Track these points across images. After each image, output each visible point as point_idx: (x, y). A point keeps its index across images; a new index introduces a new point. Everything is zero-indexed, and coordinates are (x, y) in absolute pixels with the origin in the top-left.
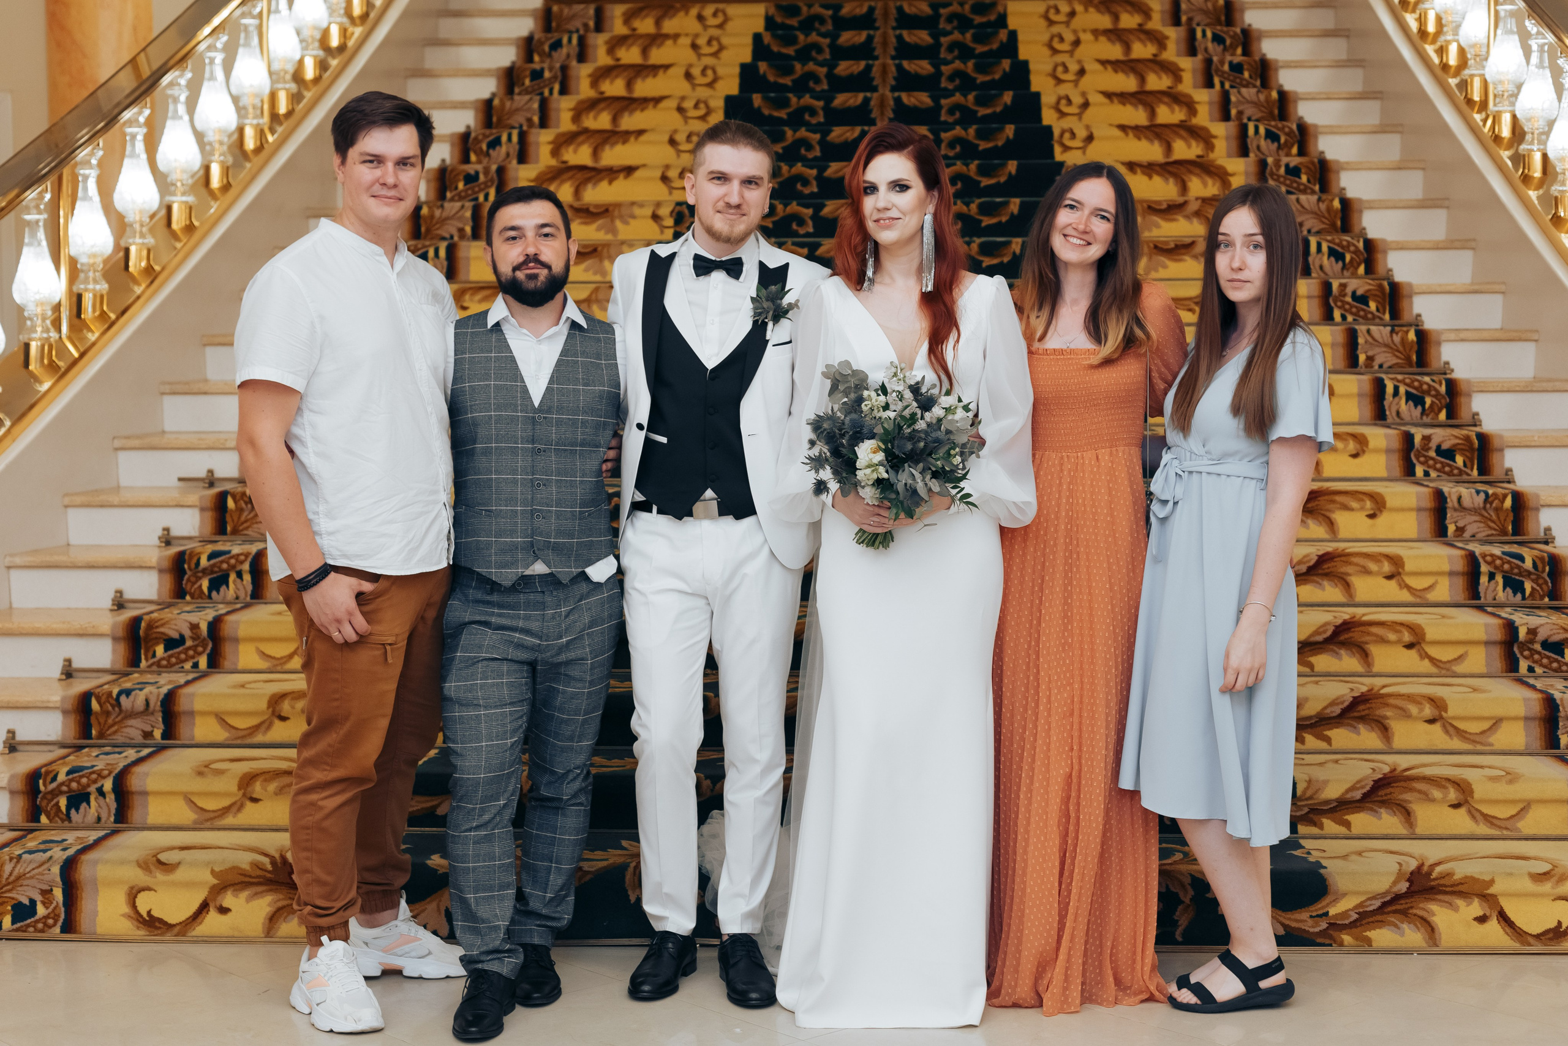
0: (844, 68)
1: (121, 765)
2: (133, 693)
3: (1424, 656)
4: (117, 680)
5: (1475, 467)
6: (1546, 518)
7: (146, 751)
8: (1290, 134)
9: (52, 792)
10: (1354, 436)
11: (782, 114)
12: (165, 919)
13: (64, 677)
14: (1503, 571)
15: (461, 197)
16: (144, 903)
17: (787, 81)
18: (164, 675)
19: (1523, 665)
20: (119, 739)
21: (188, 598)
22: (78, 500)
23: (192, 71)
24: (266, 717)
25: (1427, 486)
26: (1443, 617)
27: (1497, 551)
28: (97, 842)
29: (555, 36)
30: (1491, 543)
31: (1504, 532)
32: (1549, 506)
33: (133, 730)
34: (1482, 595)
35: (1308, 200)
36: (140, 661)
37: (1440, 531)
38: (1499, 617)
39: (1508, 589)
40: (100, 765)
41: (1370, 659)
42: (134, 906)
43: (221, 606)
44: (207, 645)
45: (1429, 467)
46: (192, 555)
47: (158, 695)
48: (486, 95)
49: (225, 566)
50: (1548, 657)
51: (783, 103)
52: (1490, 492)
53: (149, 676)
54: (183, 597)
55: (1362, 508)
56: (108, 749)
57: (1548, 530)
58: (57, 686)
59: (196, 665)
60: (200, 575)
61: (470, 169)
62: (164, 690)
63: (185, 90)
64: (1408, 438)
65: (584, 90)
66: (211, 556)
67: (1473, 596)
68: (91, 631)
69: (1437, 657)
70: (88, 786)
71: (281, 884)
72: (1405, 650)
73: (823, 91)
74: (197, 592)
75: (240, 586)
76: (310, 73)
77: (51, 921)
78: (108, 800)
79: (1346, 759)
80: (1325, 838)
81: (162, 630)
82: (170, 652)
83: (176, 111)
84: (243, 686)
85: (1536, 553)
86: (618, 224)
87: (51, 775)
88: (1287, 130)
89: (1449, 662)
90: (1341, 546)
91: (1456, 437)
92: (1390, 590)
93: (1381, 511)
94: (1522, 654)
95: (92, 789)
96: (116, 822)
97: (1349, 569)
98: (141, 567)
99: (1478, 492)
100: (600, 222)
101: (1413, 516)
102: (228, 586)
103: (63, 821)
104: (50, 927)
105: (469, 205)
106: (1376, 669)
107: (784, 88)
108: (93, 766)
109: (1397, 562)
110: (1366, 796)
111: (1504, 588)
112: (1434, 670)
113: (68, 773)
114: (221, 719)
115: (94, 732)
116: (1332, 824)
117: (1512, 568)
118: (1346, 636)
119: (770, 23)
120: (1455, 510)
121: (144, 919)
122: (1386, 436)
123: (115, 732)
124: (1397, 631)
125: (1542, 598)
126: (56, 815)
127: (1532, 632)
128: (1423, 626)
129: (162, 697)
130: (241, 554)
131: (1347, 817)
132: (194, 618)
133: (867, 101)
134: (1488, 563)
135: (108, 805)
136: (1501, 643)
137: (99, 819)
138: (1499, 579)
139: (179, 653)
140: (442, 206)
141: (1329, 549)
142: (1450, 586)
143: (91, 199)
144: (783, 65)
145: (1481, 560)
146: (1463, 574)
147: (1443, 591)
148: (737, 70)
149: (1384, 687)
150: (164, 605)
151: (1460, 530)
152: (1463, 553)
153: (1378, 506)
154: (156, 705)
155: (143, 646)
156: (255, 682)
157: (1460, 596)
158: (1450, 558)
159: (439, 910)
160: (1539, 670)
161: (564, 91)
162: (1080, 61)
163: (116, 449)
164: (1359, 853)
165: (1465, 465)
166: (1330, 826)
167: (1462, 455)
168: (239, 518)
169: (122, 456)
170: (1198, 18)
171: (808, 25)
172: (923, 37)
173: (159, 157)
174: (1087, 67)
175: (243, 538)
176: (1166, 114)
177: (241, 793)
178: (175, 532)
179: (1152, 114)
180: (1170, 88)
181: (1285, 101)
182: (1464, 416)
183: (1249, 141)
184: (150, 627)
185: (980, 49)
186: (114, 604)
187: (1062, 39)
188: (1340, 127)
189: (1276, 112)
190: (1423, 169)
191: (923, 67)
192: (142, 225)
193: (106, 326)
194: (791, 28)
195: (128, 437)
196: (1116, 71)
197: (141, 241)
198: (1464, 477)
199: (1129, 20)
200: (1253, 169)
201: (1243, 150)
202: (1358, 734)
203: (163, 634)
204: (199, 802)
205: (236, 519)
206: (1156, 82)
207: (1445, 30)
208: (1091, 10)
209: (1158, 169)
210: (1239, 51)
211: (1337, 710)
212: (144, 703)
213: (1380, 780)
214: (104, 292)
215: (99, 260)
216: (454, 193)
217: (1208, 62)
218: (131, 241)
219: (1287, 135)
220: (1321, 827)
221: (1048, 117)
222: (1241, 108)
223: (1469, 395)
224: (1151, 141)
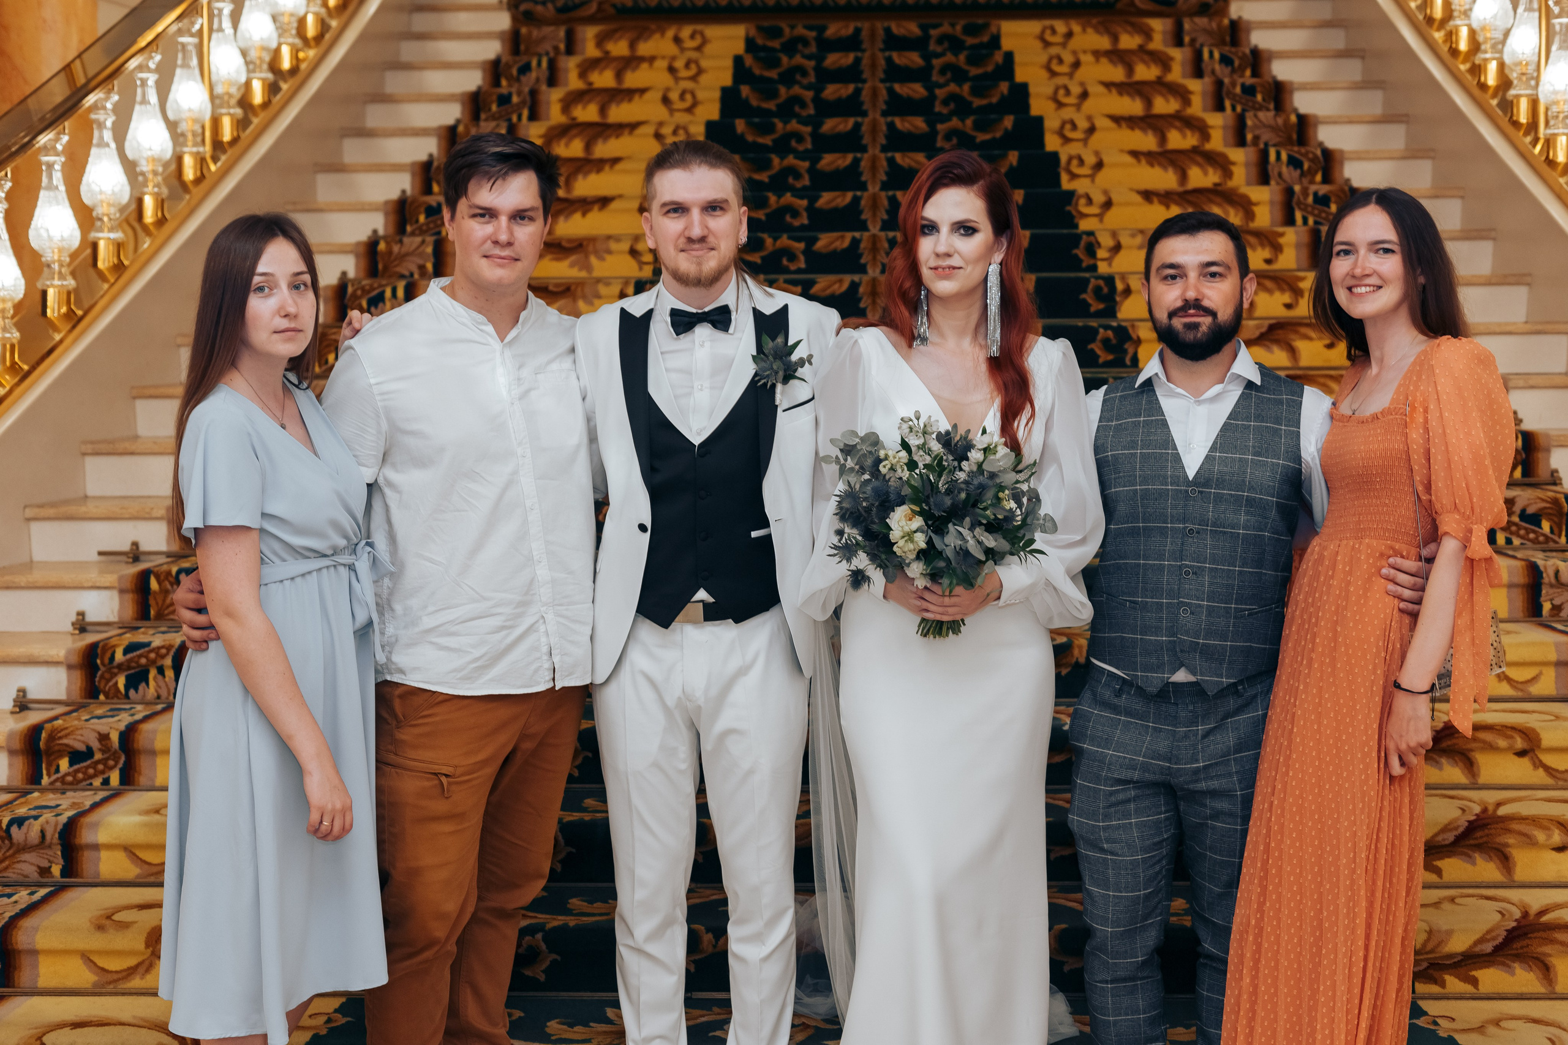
0: (832, 91)
1: (9, 914)
2: (27, 823)
3: (1538, 764)
4: (10, 802)
5: (1564, 533)
7: (42, 893)
8: (1314, 160)
11: (767, 140)
15: (421, 231)
17: (771, 105)
18: (69, 794)
20: (11, 876)
21: (102, 697)
23: (119, 92)
25: (1515, 558)
26: (1557, 717)
29: (524, 59)
33: (28, 865)
36: (41, 777)
37: (1533, 611)
41: (1475, 769)
43: (139, 707)
44: (119, 758)
45: (1510, 533)
46: (105, 648)
47: (57, 824)
48: (449, 121)
49: (143, 661)
51: (769, 129)
53: (51, 796)
54: (97, 698)
59: (106, 782)
60: (116, 670)
61: (432, 200)
62: (63, 819)
63: (112, 114)
65: (555, 115)
66: (130, 648)
69: (1553, 766)
72: (1516, 758)
73: (809, 116)
74: (112, 691)
75: (162, 683)
76: (258, 97)
79: (1462, 897)
80: (1448, 999)
81: (65, 741)
82: (76, 767)
83: (101, 136)
86: (593, 260)
88: (1311, 156)
89: (1567, 772)
91: (1543, 500)
98: (46, 663)
100: (573, 258)
101: (1503, 593)
102: (148, 684)
105: (430, 239)
106: (1484, 779)
107: (768, 113)
110: (1498, 949)
112: (1549, 781)
114: (132, 851)
116: (1457, 981)
118: (1448, 744)
119: (750, 44)
120: (1551, 586)
123: (7, 868)
124: (1507, 736)
128: (1538, 730)
129: (60, 827)
130: (163, 647)
131: (1474, 973)
132: (102, 726)
133: (857, 126)
139: (87, 767)
140: (401, 241)
142: (1557, 677)
144: (766, 89)
147: (1549, 683)
148: (717, 94)
149: (1500, 804)
150: (74, 707)
151: (1557, 609)
154: (52, 836)
155: (44, 760)
158: (1554, 644)
161: (534, 117)
162: (1082, 84)
163: (29, 520)
164: (1497, 1023)
165: (1552, 531)
166: (1453, 984)
167: (1549, 520)
168: (164, 601)
169: (35, 527)
170: (1201, 39)
171: (791, 47)
172: (914, 59)
173: (83, 189)
174: (1090, 89)
175: (170, 624)
176: (1177, 140)
177: (149, 951)
178: (90, 618)
179: (1163, 139)
180: (1178, 112)
181: (1304, 125)
182: (1543, 474)
183: (1270, 168)
184: (52, 737)
185: (974, 71)
186: (15, 706)
187: (1061, 61)
188: (1367, 152)
189: (1295, 136)
190: (1462, 197)
191: (916, 90)
192: (61, 265)
193: (17, 379)
194: (773, 50)
195: (41, 506)
196: (1121, 94)
197: (59, 283)
198: (1551, 545)
199: (1129, 41)
200: (1278, 198)
201: (1264, 178)
202: (1474, 864)
203: (67, 745)
204: (102, 962)
205: (160, 603)
206: (1164, 105)
207: (1483, 47)
208: (1090, 30)
209: (1176, 197)
210: (1248, 73)
211: (1450, 837)
212: (39, 834)
213: (1514, 929)
214: (15, 341)
215: (9, 305)
216: (415, 226)
217: (1219, 84)
218: (48, 283)
219: (1311, 160)
220: (1443, 985)
221: (1052, 143)
222: (1257, 132)
223: (1548, 451)
224: (1165, 168)
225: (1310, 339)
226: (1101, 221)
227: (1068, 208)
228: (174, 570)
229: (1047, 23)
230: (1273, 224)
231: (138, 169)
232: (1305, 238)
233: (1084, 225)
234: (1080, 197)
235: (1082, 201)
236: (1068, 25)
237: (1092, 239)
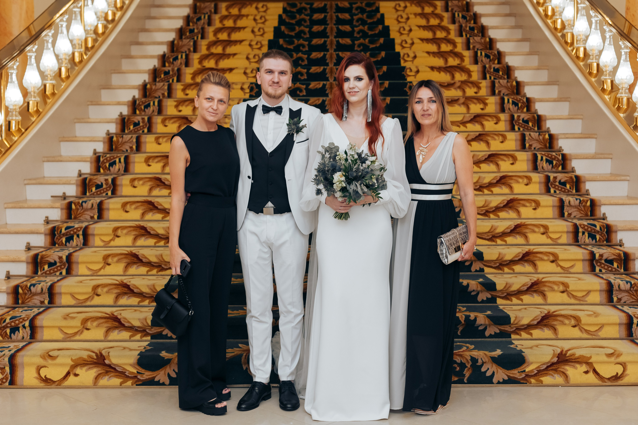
0: (316, 28)
1: (32, 315)
2: (36, 285)
3: (558, 265)
4: (29, 280)
5: (574, 189)
6: (603, 210)
7: (42, 309)
9: (4, 327)
10: (526, 177)
11: (292, 47)
12: (52, 379)
13: (7, 279)
14: (588, 231)
15: (162, 81)
16: (43, 372)
17: (293, 34)
18: (48, 277)
19: (597, 269)
20: (30, 304)
21: (57, 245)
22: (10, 205)
23: (54, 30)
24: (91, 295)
25: (556, 197)
26: (565, 250)
27: (585, 223)
28: (23, 347)
29: (199, 15)
30: (582, 219)
31: (587, 215)
32: (605, 205)
33: (36, 300)
34: (580, 240)
35: (503, 82)
36: (38, 272)
37: (562, 215)
38: (587, 249)
39: (590, 238)
40: (23, 315)
41: (537, 267)
42: (39, 374)
43: (71, 249)
44: (66, 265)
45: (556, 189)
46: (58, 228)
47: (47, 286)
48: (171, 39)
49: (72, 232)
50: (607, 266)
51: (292, 43)
52: (582, 199)
53: (42, 278)
54: (55, 245)
55: (531, 206)
56: (26, 308)
57: (604, 214)
58: (4, 282)
59: (61, 273)
60: (62, 236)
61: (166, 69)
62: (49, 284)
63: (51, 38)
64: (548, 178)
65: (211, 37)
66: (67, 228)
67: (576, 241)
68: (18, 260)
69: (563, 266)
70: (19, 324)
71: (100, 364)
72: (550, 263)
73: (307, 38)
74: (61, 243)
75: (78, 240)
76: (100, 30)
77: (4, 380)
78: (27, 330)
79: (529, 308)
80: (522, 340)
81: (47, 259)
82: (50, 268)
83: (48, 46)
84: (81, 282)
85: (601, 224)
87: (3, 320)
89: (568, 268)
90: (523, 221)
91: (567, 177)
92: (543, 239)
93: (538, 207)
94: (597, 264)
95: (21, 325)
96: (30, 338)
97: (527, 231)
98: (37, 233)
99: (577, 199)
101: (551, 209)
102: (73, 241)
103: (8, 339)
104: (4, 383)
105: (166, 84)
106: (539, 271)
107: (292, 37)
108: (21, 316)
109: (546, 227)
110: (538, 323)
111: (588, 238)
112: (562, 271)
113: (10, 319)
114: (73, 296)
115: (20, 301)
117: (591, 230)
118: (527, 258)
119: (285, 10)
120: (568, 206)
121: (43, 379)
122: (539, 177)
123: (29, 301)
124: (547, 256)
125: (603, 242)
126: (6, 336)
127: (601, 256)
128: (558, 253)
129: (48, 287)
130: (79, 228)
131: (531, 331)
132: (60, 254)
133: (325, 42)
134: (582, 228)
135: (27, 332)
136: (589, 260)
137: (23, 338)
138: (586, 234)
139: (54, 268)
140: (155, 85)
141: (519, 223)
142: (567, 237)
143: (14, 82)
144: (291, 27)
145: (579, 227)
146: (572, 232)
147: (564, 239)
148: (272, 29)
149: (543, 278)
150: (47, 249)
151: (570, 215)
152: (572, 224)
153: (537, 205)
154: (45, 290)
155: (39, 266)
156: (86, 280)
157: (571, 241)
158: (567, 226)
159: (165, 374)
160: (604, 271)
161: (203, 38)
162: (409, 26)
163: (26, 184)
164: (537, 346)
165: (570, 188)
166: (524, 335)
167: (569, 184)
168: (77, 212)
169: (28, 187)
170: (455, 9)
171: (300, 11)
172: (347, 16)
173: (41, 65)
174: (413, 28)
175: (79, 221)
176: (445, 47)
177: (82, 326)
178: (51, 218)
179: (439, 47)
180: (446, 37)
181: (492, 42)
182: (569, 168)
183: (478, 58)
184: (42, 258)
185: (369, 21)
186: (26, 248)
187: (402, 17)
188: (514, 52)
189: (488, 46)
190: (548, 69)
191: (347, 28)
192: (34, 93)
193: (20, 134)
194: (293, 12)
195: (30, 180)
196: (424, 30)
197: (34, 99)
198: (570, 193)
199: (428, 10)
200: (480, 69)
201: (476, 62)
202: (534, 297)
203: (47, 260)
204: (66, 331)
205: (75, 213)
206: (440, 34)
207: (556, 14)
208: (413, 5)
209: (443, 69)
210: (472, 22)
211: (525, 288)
212: (41, 289)
213: (544, 316)
214: (20, 120)
215: (17, 107)
216: (160, 79)
217: (461, 26)
218: (30, 99)
219: (493, 55)
220: (521, 335)
221: (398, 48)
222: (474, 45)
223: (571, 160)
224: (439, 58)
225: (489, 121)
226: (415, 78)
227: (403, 73)
228: (81, 201)
229: (397, 2)
230: (478, 79)
231: (59, 58)
232: (489, 85)
233: (409, 79)
234: (407, 69)
235: (408, 70)
236: (405, 3)
237: (411, 84)
